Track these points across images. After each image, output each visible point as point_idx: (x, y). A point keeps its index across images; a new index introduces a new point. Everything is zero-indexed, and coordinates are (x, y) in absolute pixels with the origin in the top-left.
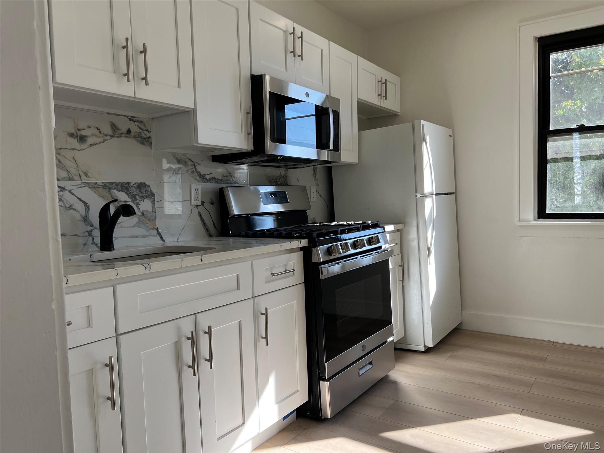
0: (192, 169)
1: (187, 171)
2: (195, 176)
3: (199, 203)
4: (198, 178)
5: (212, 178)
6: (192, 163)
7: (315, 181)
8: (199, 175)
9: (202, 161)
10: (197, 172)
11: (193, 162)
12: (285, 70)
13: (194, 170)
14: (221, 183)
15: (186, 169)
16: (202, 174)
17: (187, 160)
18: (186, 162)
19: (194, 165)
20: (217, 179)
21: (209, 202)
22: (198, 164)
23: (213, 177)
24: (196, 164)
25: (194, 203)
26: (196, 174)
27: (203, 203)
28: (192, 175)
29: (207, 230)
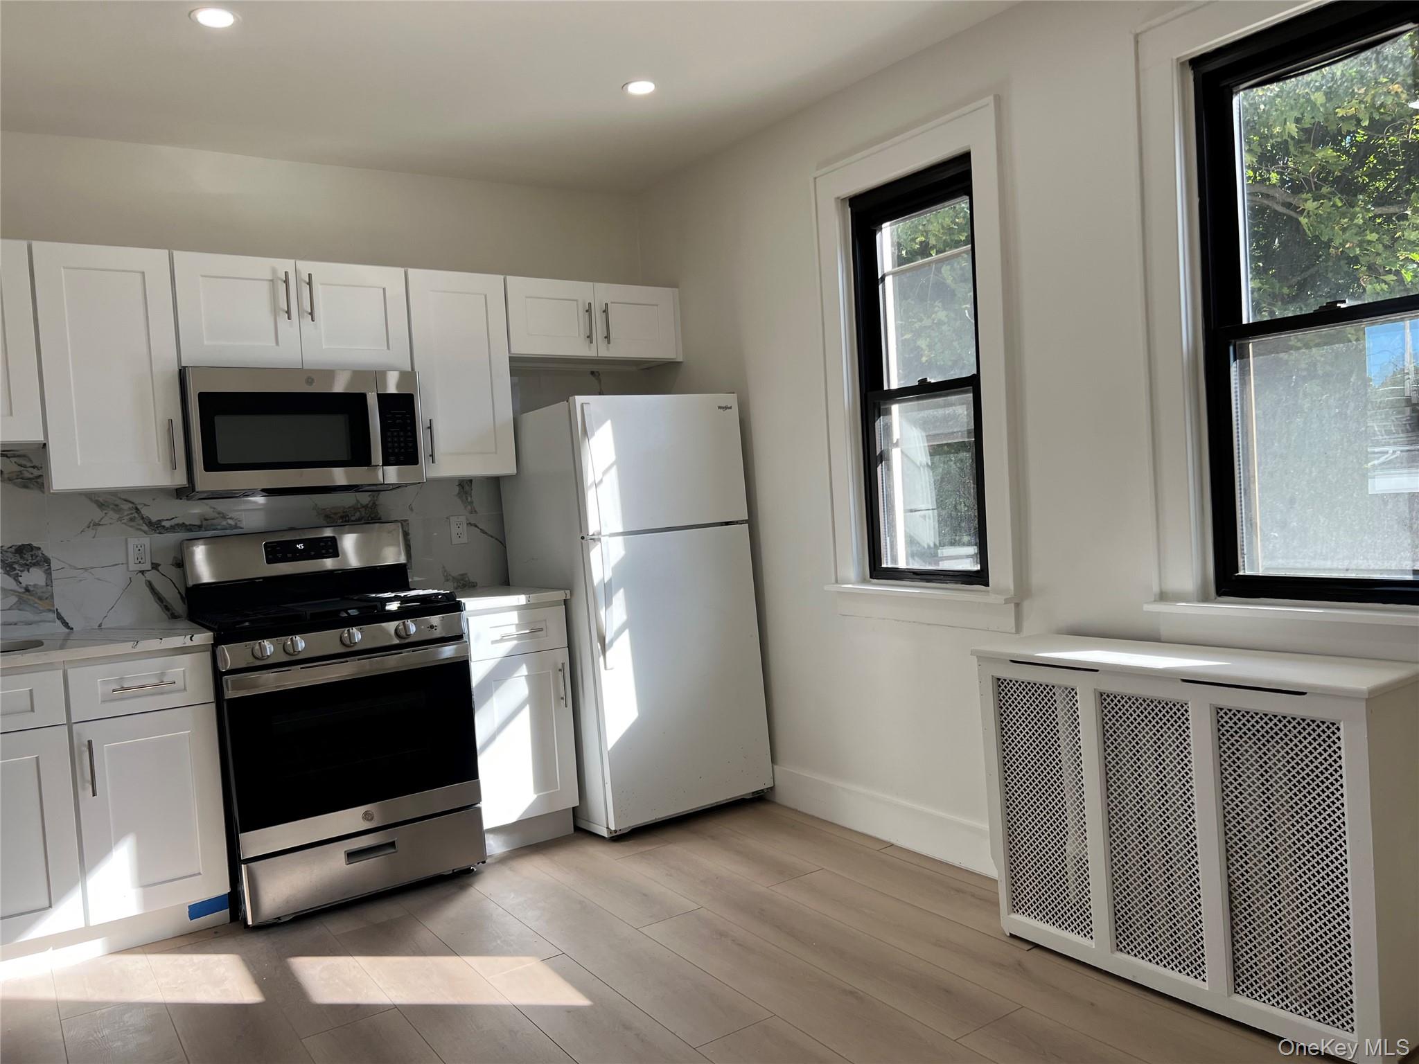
0: (132, 514)
1: (120, 519)
2: (138, 525)
3: (148, 566)
4: (145, 528)
5: (178, 525)
6: (131, 505)
7: (466, 507)
8: (147, 522)
9: (154, 499)
10: (143, 518)
11: (133, 503)
12: (274, 344)
13: (136, 515)
14: (199, 531)
15: (118, 516)
16: (154, 519)
17: (118, 502)
18: (117, 505)
19: (137, 508)
20: (190, 525)
21: (170, 563)
22: (145, 505)
23: (181, 522)
24: (139, 507)
25: (134, 567)
26: (141, 522)
27: (155, 566)
28: (132, 524)
29: (166, 608)
